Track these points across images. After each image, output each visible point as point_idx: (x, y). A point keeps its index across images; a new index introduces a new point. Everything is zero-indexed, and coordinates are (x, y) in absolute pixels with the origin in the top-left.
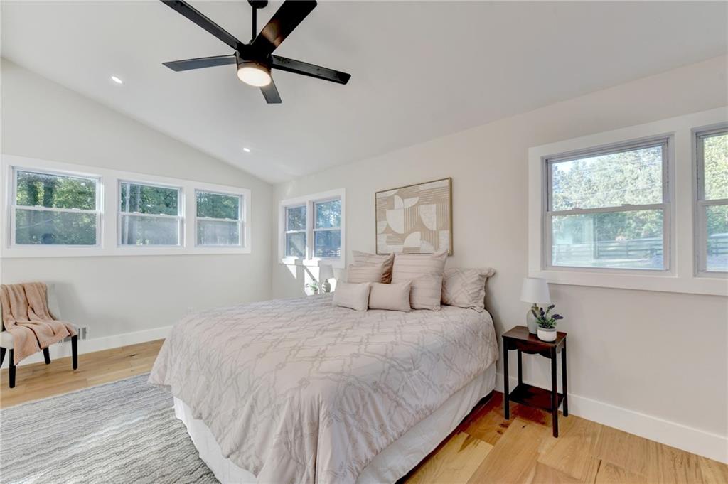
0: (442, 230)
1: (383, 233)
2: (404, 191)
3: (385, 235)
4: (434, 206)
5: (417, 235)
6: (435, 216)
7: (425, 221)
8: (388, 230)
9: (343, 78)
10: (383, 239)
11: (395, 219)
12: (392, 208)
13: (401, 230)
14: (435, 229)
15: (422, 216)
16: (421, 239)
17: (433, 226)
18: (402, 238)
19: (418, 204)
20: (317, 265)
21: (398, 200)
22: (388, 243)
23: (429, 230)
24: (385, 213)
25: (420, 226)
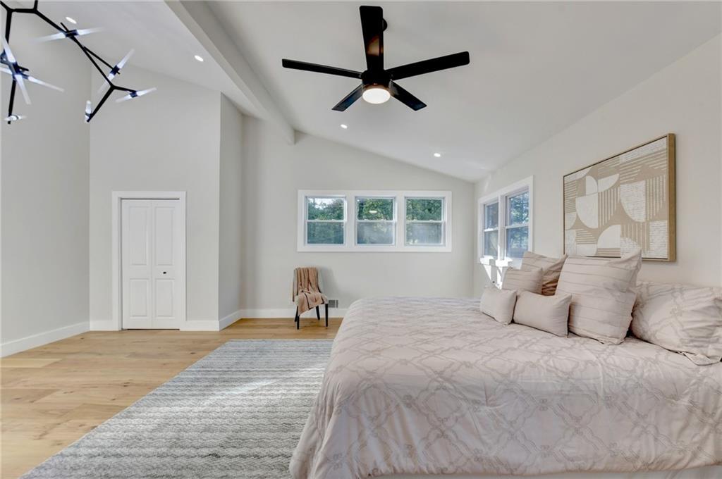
0: (654, 220)
1: (572, 228)
2: (598, 168)
3: (574, 231)
4: (642, 184)
5: (616, 229)
6: (643, 199)
7: (628, 208)
8: (579, 224)
9: (461, 59)
10: (572, 235)
11: (588, 210)
12: (583, 193)
13: (593, 223)
14: (642, 219)
15: (624, 201)
16: (622, 236)
17: (639, 216)
18: (596, 234)
19: (617, 184)
20: (488, 264)
21: (590, 181)
22: (578, 242)
23: (633, 221)
24: (574, 201)
25: (621, 216)
